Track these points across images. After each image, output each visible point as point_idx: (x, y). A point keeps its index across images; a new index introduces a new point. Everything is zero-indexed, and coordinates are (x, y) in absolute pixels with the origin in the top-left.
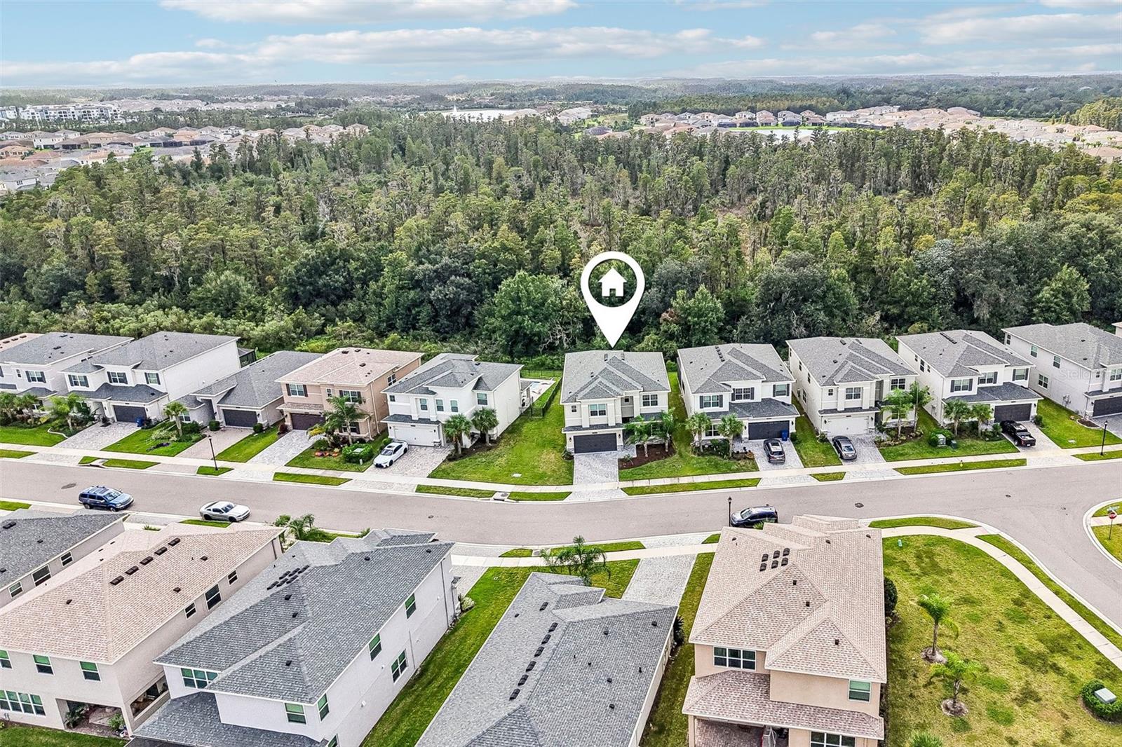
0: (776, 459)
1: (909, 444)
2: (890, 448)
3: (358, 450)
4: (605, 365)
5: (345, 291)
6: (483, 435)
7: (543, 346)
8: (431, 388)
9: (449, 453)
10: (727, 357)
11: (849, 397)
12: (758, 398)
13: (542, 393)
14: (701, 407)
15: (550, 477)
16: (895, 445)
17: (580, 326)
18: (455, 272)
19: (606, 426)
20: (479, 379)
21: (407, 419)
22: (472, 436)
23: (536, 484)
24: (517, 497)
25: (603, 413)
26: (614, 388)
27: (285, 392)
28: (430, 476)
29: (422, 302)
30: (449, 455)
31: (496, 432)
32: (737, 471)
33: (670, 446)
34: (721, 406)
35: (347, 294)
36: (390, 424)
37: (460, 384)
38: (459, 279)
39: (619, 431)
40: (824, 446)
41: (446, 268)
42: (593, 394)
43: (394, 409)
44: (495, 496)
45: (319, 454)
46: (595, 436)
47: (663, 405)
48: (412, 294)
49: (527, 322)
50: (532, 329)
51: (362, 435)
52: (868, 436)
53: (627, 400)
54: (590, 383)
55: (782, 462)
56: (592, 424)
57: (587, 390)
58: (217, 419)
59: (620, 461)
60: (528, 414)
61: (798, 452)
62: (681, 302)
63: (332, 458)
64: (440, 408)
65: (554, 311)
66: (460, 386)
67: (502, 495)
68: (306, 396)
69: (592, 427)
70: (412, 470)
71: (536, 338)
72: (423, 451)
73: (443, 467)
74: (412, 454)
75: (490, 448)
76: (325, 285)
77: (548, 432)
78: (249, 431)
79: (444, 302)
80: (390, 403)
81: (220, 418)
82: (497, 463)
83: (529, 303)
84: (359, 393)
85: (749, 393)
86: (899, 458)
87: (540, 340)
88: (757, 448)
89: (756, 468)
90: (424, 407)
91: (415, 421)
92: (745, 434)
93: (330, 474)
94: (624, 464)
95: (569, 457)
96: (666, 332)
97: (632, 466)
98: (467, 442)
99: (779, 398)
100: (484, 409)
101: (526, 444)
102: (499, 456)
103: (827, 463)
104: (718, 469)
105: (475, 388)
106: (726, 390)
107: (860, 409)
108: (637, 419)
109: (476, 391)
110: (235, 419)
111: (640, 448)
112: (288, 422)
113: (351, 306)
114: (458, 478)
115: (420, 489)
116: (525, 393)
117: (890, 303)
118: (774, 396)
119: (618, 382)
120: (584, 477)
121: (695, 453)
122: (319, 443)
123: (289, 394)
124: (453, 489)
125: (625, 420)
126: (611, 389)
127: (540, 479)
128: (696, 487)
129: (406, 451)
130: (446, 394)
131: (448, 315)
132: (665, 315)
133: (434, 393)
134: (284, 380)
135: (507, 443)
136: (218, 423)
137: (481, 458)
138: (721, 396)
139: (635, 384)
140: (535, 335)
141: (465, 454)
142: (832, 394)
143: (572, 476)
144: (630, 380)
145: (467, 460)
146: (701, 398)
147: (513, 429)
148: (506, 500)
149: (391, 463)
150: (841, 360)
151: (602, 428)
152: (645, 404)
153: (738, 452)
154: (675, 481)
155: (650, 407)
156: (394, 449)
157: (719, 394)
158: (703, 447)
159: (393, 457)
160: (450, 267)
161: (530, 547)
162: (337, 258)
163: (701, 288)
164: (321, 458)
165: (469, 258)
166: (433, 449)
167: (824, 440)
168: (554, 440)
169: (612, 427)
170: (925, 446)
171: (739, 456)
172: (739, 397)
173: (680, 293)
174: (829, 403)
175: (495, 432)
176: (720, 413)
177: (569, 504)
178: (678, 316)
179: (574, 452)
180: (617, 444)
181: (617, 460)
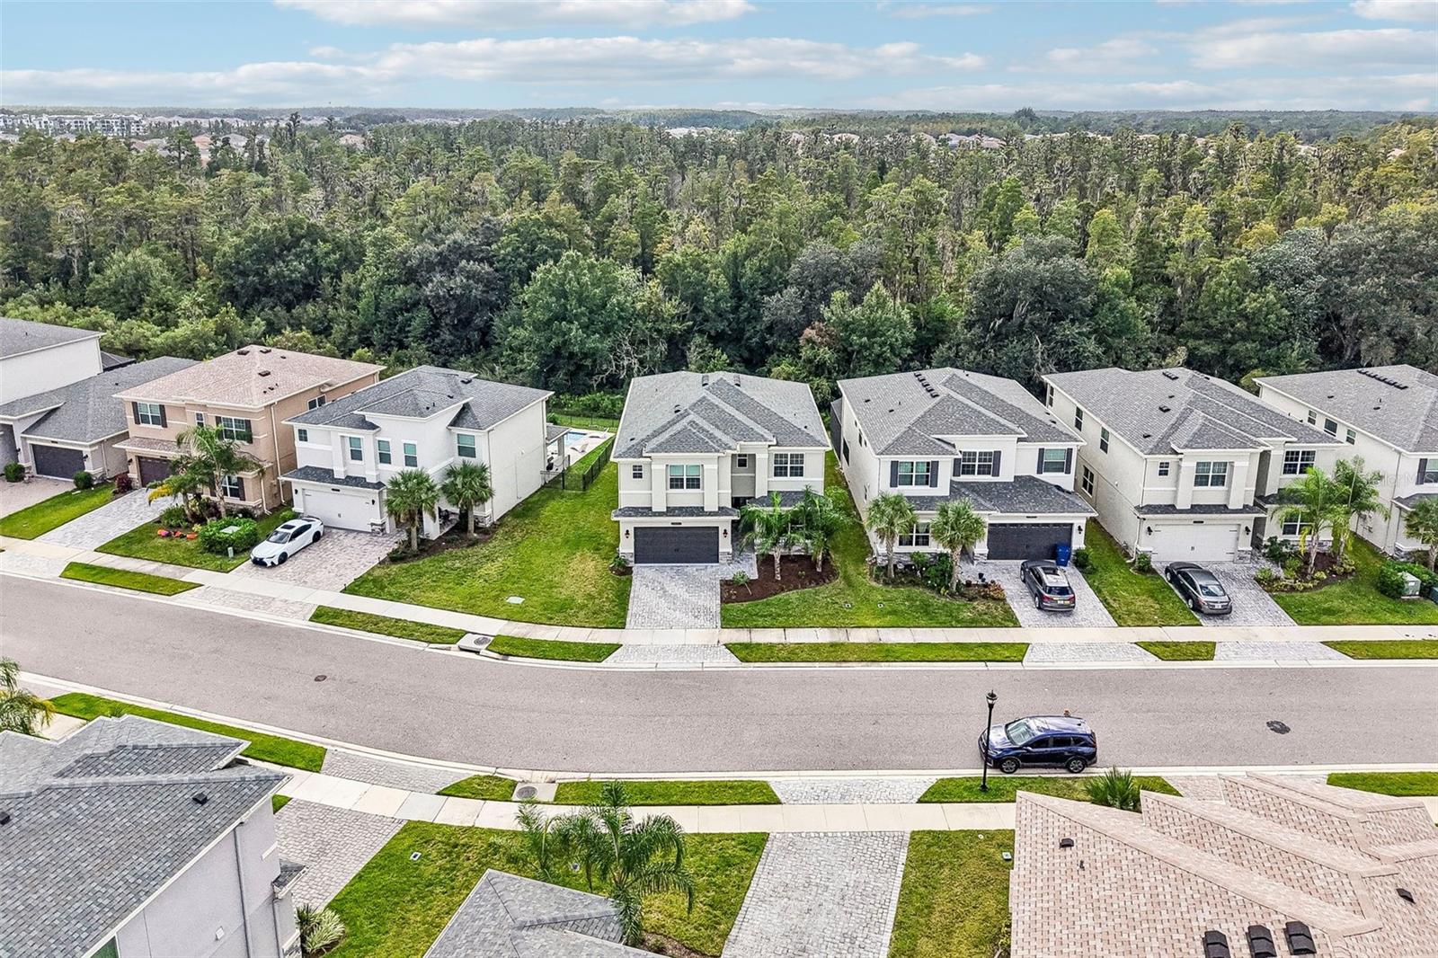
0: (1056, 605)
1: (1337, 589)
2: (1297, 596)
3: (231, 530)
4: (703, 392)
5: (307, 286)
6: (464, 516)
7: (598, 378)
8: (371, 417)
9: (396, 547)
10: (943, 391)
11: (1201, 480)
12: (1006, 475)
13: (588, 450)
14: (893, 484)
15: (582, 607)
16: (1305, 589)
17: (663, 347)
18: (469, 255)
19: (699, 511)
20: (463, 409)
21: (324, 475)
22: (445, 517)
23: (550, 622)
24: (507, 647)
25: (694, 483)
26: (718, 434)
27: (131, 417)
28: (349, 590)
29: (416, 304)
30: (395, 551)
31: (490, 511)
32: (972, 623)
33: (825, 561)
34: (934, 484)
35: (309, 291)
36: (297, 484)
37: (421, 411)
38: (473, 266)
39: (724, 523)
40: (1148, 582)
41: (456, 246)
42: (681, 442)
43: (307, 455)
44: (462, 643)
45: (163, 532)
46: (676, 530)
47: (814, 478)
48: (400, 291)
49: (575, 331)
50: (582, 343)
51: (249, 503)
52: (1238, 567)
53: (742, 463)
54: (672, 423)
55: (1067, 610)
56: (672, 505)
57: (666, 435)
58: (22, 462)
59: (726, 584)
60: (555, 485)
61: (1098, 591)
62: (839, 311)
63: (183, 542)
64: (385, 458)
65: (620, 318)
66: (421, 415)
67: (477, 642)
68: (165, 425)
69: (671, 511)
70: (319, 574)
71: (588, 362)
72: (349, 540)
73: (377, 573)
74: (326, 544)
75: (474, 543)
76: (277, 276)
77: (588, 520)
78: (66, 485)
79: (447, 301)
80: (298, 443)
81: (26, 460)
82: (482, 572)
83: (580, 302)
84: (248, 422)
85: (991, 463)
86: (1324, 618)
87: (594, 364)
88: (1007, 576)
89: (1010, 620)
90: (357, 455)
91: (338, 481)
92: (981, 548)
93: (168, 571)
94: (733, 591)
95: (624, 571)
96: (810, 361)
97: (747, 598)
98: (432, 529)
99: (1049, 477)
100: (465, 465)
101: (544, 540)
102: (489, 558)
103: (1166, 620)
104: (930, 617)
105: (454, 423)
106: (946, 452)
107: (1222, 509)
108: (762, 501)
109: (457, 430)
110: (52, 462)
111: (766, 561)
112: (134, 474)
113: (311, 310)
114: (399, 598)
115: (322, 615)
116: (553, 448)
117: (1197, 337)
118: (1039, 472)
119: (727, 424)
120: (651, 613)
121: (877, 579)
122: (170, 514)
123: (137, 422)
124: (384, 619)
125: (737, 502)
126: (712, 437)
127: (559, 612)
128: (887, 653)
129: (317, 537)
130: (396, 430)
131: (454, 326)
132: (809, 332)
133: (373, 427)
134: (129, 395)
135: (509, 535)
136: (22, 469)
137: (454, 560)
138: (936, 464)
139: (759, 429)
140: (586, 356)
141: (422, 551)
142: (1166, 473)
143: (625, 610)
144: (751, 424)
145: (425, 563)
146: (895, 465)
147: (525, 511)
148: (484, 652)
149: (283, 558)
150: (1177, 407)
151: (692, 514)
152: (780, 471)
153: (969, 584)
154: (837, 636)
155: (789, 478)
156: (291, 531)
157: (931, 458)
158: (895, 566)
159: (290, 547)
160: (461, 246)
161: (514, 774)
162: (303, 237)
163: (876, 287)
164: (165, 541)
165: (492, 234)
166: (368, 537)
167: (1145, 568)
168: (597, 535)
169: (711, 514)
170: (1373, 595)
171: (972, 592)
172: (969, 470)
173: (837, 295)
174: (1159, 491)
175: (488, 511)
176: (932, 499)
177: (611, 674)
178: (831, 336)
179: (633, 559)
180: (720, 550)
181: (718, 582)
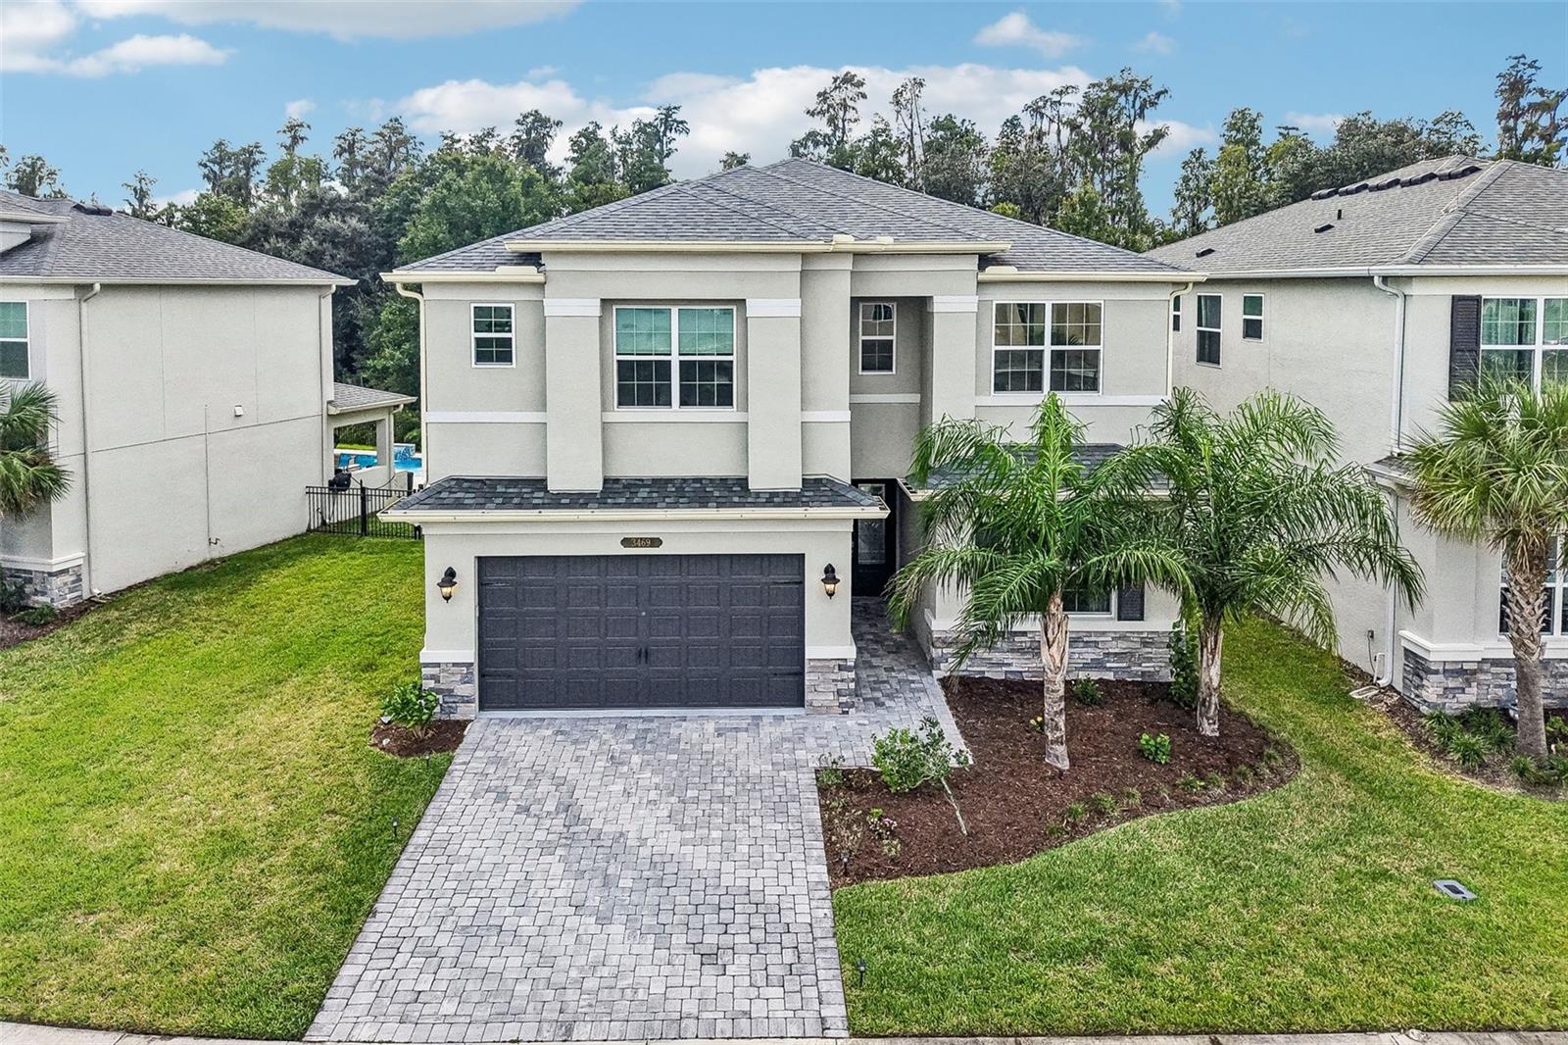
25: (711, 383)
39: (825, 540)
56: (623, 467)
59: (846, 788)
69: (617, 492)
94: (881, 819)
151: (701, 506)
152: (1016, 370)
155: (1047, 396)
169: (774, 503)
179: (471, 689)
180: (811, 652)
181: (808, 779)
